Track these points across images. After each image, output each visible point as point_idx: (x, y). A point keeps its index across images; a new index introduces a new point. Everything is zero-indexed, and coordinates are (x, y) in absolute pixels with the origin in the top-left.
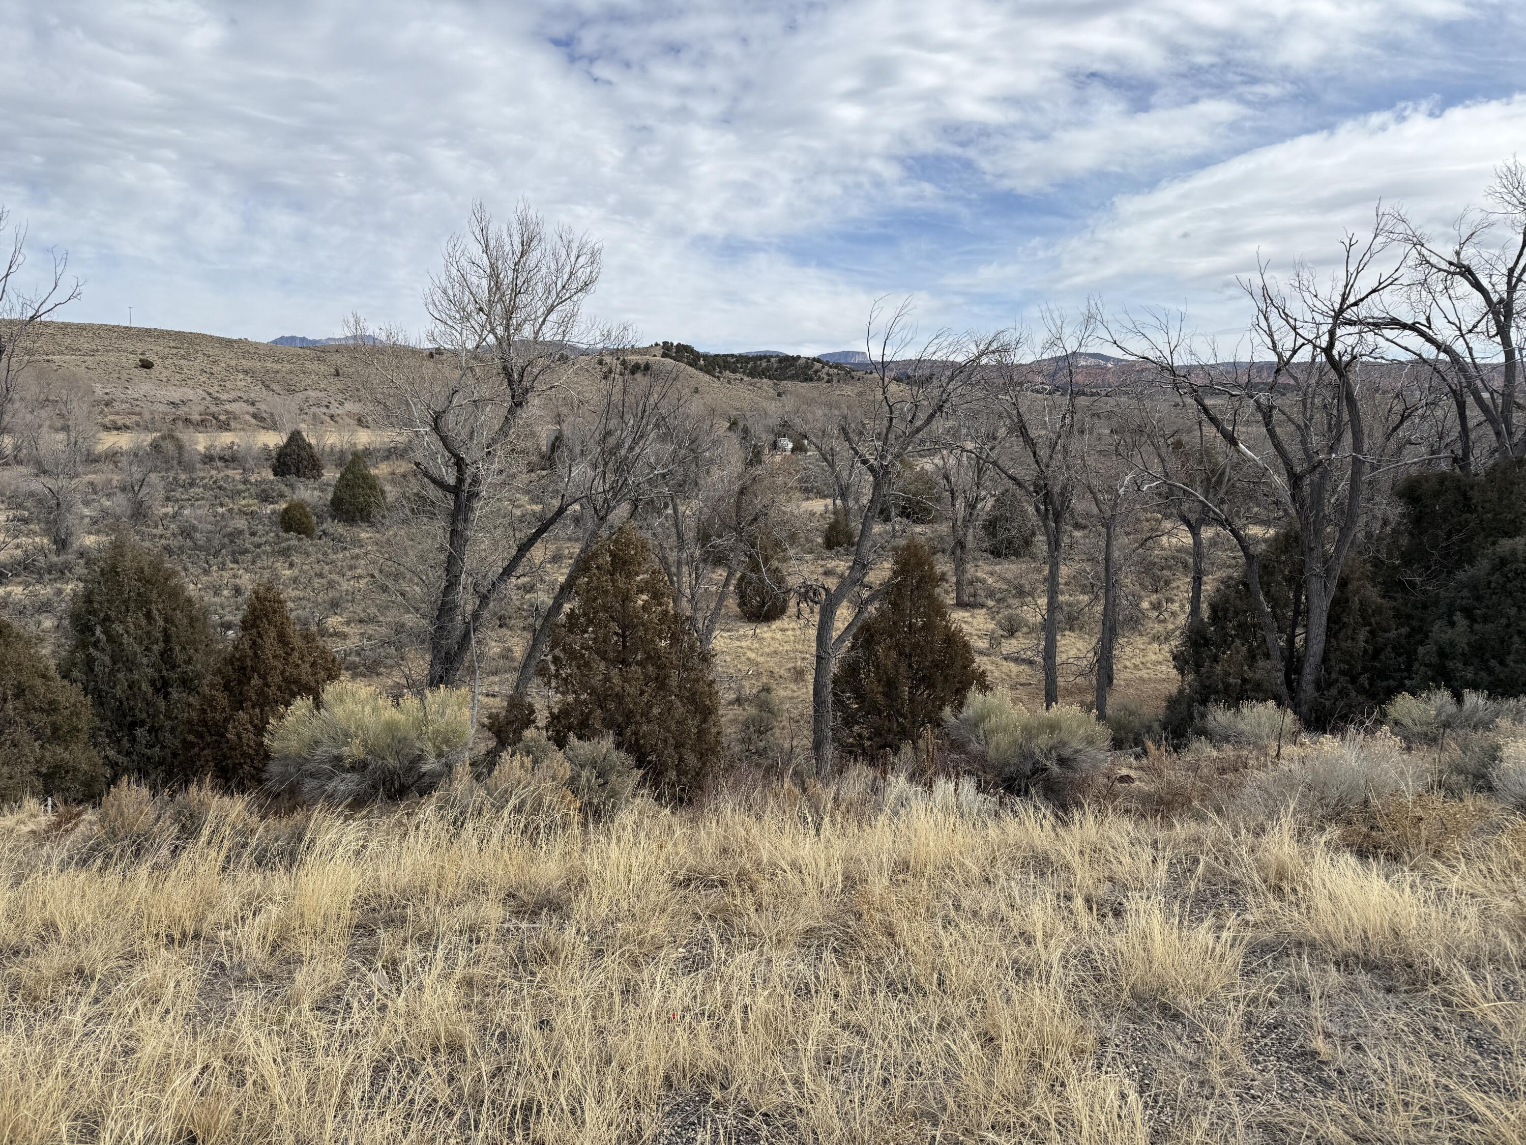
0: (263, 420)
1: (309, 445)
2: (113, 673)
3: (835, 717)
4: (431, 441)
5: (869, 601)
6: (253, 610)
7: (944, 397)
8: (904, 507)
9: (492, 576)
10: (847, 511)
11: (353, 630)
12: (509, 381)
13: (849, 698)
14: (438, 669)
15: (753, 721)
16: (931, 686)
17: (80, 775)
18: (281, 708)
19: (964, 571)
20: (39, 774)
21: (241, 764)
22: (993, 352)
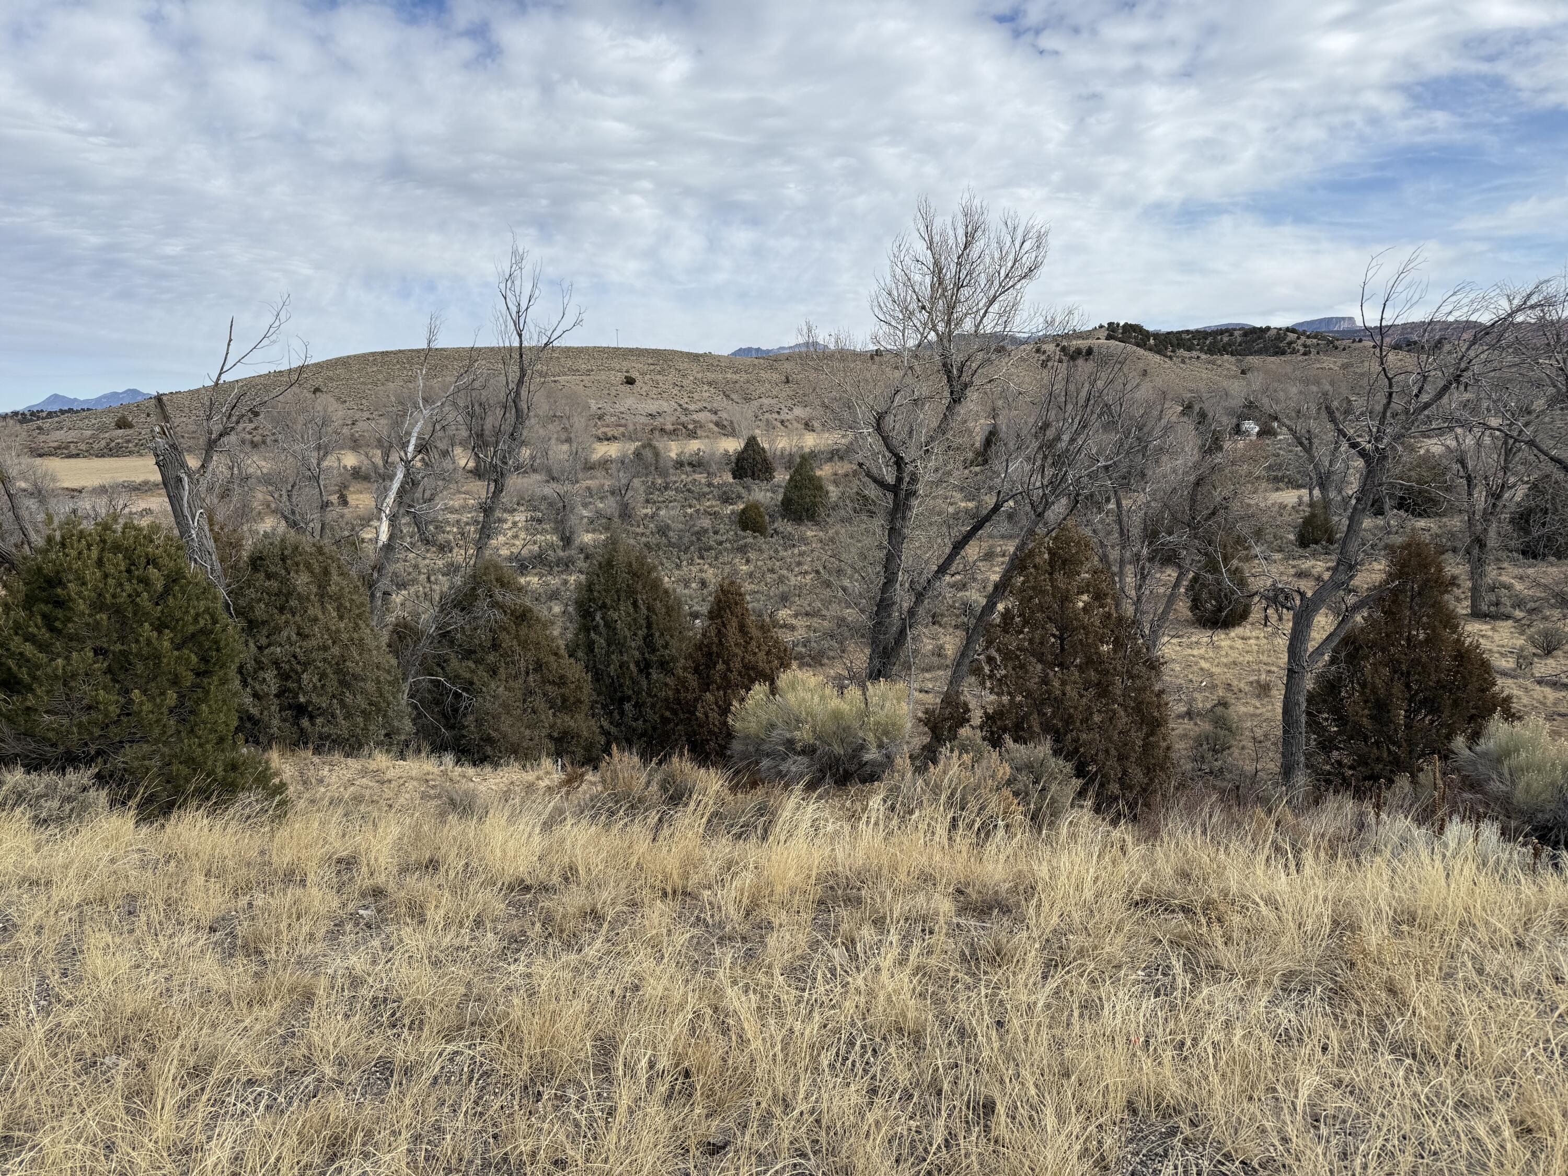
0: (724, 427)
1: (763, 449)
2: (608, 654)
3: (1308, 739)
4: (872, 440)
5: (1356, 608)
6: (718, 601)
7: (1463, 365)
8: (1402, 498)
9: (929, 575)
10: (1326, 503)
11: (798, 622)
12: (948, 377)
13: (1326, 719)
14: (876, 662)
15: (1207, 739)
16: (1434, 708)
17: (582, 741)
18: (743, 692)
19: (1482, 575)
20: (550, 736)
21: (707, 741)
22: (1532, 307)
